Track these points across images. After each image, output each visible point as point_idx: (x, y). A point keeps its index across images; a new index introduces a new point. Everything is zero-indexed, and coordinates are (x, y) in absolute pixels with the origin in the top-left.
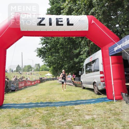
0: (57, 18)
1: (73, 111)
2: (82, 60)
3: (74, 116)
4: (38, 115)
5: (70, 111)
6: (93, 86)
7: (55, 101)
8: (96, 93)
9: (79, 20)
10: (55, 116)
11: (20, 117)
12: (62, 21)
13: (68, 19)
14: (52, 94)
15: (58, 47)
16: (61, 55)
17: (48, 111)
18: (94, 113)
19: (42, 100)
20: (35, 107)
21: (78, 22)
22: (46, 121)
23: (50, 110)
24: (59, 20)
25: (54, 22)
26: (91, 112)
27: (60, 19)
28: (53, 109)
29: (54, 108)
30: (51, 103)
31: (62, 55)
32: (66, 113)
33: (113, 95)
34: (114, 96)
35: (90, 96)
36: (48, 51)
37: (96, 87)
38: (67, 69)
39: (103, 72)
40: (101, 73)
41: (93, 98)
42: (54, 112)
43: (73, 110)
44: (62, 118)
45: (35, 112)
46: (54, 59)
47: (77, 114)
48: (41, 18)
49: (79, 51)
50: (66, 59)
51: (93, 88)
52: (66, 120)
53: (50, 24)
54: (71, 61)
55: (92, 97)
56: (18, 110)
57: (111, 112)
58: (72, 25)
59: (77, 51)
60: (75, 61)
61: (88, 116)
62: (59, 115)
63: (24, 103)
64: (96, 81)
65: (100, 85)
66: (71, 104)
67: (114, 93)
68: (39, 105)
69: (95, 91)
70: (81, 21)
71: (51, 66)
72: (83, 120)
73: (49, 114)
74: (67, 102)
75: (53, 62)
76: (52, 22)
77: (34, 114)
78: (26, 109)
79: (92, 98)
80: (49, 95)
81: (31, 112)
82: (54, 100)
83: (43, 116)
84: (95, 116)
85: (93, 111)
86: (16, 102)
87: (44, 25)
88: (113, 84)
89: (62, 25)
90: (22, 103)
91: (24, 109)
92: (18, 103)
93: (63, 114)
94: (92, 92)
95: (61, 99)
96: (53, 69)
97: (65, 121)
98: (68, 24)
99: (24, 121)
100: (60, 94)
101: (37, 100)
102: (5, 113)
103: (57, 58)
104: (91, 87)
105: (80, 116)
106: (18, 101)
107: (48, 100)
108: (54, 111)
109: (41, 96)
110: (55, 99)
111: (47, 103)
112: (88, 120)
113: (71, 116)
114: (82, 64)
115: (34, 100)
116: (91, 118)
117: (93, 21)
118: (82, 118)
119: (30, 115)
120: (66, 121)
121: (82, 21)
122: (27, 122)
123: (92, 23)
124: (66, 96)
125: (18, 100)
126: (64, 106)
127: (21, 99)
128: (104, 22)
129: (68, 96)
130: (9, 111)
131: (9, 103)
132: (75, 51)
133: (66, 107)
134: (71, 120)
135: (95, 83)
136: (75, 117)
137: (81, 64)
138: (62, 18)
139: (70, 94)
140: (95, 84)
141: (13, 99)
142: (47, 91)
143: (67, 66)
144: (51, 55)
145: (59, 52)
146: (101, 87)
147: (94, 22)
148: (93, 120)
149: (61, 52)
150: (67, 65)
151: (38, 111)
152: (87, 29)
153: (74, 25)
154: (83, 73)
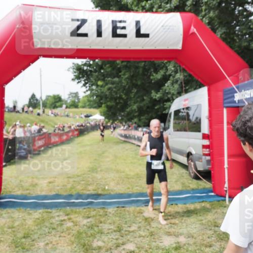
0: (114, 19)
1: (140, 223)
2: (169, 96)
3: (140, 236)
4: (68, 229)
5: (134, 223)
6: (186, 159)
7: (105, 193)
8: (192, 175)
9: (162, 24)
10: (104, 233)
11: (33, 233)
12: (124, 28)
13: (138, 23)
14: (101, 171)
15: (118, 65)
16: (124, 83)
17: (89, 217)
18: (181, 231)
19: (79, 188)
20: (65, 207)
21: (159, 30)
22: (84, 246)
23: (94, 216)
24: (119, 25)
25: (107, 29)
26: (176, 227)
27: (120, 22)
28: (100, 215)
29: (101, 212)
30: (97, 196)
31: (127, 82)
32: (126, 226)
33: (225, 189)
34: (226, 191)
35: (178, 183)
36: (96, 71)
37: (192, 163)
38: (136, 112)
39: (208, 135)
40: (205, 137)
41: (184, 189)
42: (101, 222)
43: (140, 220)
44: (117, 239)
45: (64, 220)
46: (109, 89)
47: (148, 230)
48: (78, 20)
49: (163, 75)
50: (135, 90)
51: (187, 164)
52: (124, 247)
53: (99, 34)
54: (145, 98)
55: (183, 184)
56: (30, 214)
57: (215, 232)
58: (147, 36)
59: (159, 76)
60: (154, 97)
61: (169, 237)
62: (112, 232)
63: (43, 193)
64: (193, 152)
65: (202, 162)
66: (138, 201)
67: (226, 185)
68: (74, 202)
69: (191, 171)
70: (167, 27)
71: (102, 104)
72: (158, 248)
73: (91, 227)
74: (129, 196)
75: (106, 95)
76: (103, 28)
77: (62, 225)
78: (47, 210)
79: (183, 187)
80: (95, 175)
81: (57, 218)
82: (105, 189)
83: (79, 233)
84: (182, 240)
85: (180, 224)
86: (27, 190)
87: (86, 35)
88: (226, 166)
89: (125, 36)
90: (39, 193)
91: (43, 212)
92: (29, 194)
93: (119, 230)
94: (184, 171)
95: (118, 186)
96: (107, 111)
97: (122, 248)
98: (139, 34)
99: (42, 244)
100: (118, 171)
101: (69, 186)
102: (4, 221)
103: (115, 88)
104: (183, 160)
105: (153, 237)
106: (30, 188)
107: (91, 190)
108: (102, 220)
109: (78, 176)
110: (107, 188)
111: (88, 196)
112: (167, 250)
113: (135, 236)
114: (167, 104)
115: (63, 186)
116: (174, 245)
117: (192, 27)
118: (155, 242)
119: (54, 229)
120: (124, 249)
121: (169, 29)
122: (47, 247)
123: (191, 32)
124: (128, 178)
125: (31, 186)
126: (123, 207)
127: (36, 184)
128: (219, 27)
129: (133, 178)
130: (13, 215)
131: (13, 193)
132: (154, 74)
133: (127, 209)
134: (134, 245)
135: (191, 154)
136: (142, 238)
137: (165, 105)
138: (125, 20)
139: (138, 174)
140: (191, 157)
141: (21, 181)
142: (91, 163)
143: (138, 107)
144: (103, 80)
145: (120, 76)
146: (202, 166)
147: (195, 30)
148: (176, 249)
149: (125, 75)
150: (136, 105)
151: (70, 219)
152: (179, 47)
153: (150, 36)
154: (168, 128)
